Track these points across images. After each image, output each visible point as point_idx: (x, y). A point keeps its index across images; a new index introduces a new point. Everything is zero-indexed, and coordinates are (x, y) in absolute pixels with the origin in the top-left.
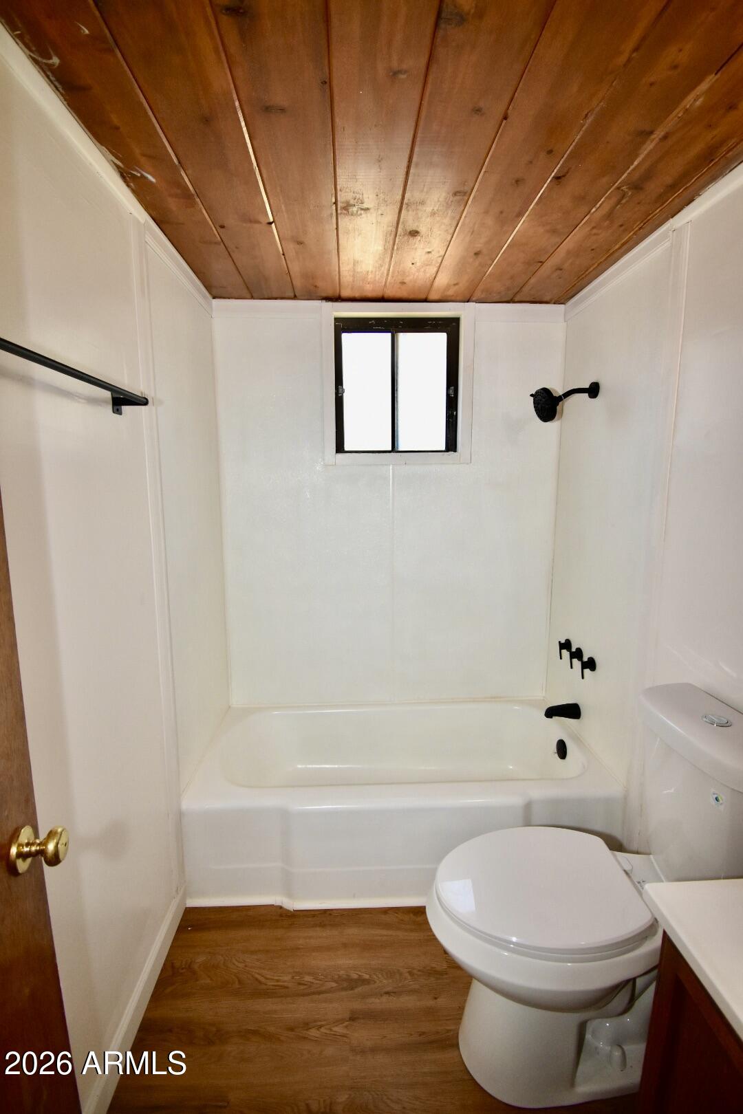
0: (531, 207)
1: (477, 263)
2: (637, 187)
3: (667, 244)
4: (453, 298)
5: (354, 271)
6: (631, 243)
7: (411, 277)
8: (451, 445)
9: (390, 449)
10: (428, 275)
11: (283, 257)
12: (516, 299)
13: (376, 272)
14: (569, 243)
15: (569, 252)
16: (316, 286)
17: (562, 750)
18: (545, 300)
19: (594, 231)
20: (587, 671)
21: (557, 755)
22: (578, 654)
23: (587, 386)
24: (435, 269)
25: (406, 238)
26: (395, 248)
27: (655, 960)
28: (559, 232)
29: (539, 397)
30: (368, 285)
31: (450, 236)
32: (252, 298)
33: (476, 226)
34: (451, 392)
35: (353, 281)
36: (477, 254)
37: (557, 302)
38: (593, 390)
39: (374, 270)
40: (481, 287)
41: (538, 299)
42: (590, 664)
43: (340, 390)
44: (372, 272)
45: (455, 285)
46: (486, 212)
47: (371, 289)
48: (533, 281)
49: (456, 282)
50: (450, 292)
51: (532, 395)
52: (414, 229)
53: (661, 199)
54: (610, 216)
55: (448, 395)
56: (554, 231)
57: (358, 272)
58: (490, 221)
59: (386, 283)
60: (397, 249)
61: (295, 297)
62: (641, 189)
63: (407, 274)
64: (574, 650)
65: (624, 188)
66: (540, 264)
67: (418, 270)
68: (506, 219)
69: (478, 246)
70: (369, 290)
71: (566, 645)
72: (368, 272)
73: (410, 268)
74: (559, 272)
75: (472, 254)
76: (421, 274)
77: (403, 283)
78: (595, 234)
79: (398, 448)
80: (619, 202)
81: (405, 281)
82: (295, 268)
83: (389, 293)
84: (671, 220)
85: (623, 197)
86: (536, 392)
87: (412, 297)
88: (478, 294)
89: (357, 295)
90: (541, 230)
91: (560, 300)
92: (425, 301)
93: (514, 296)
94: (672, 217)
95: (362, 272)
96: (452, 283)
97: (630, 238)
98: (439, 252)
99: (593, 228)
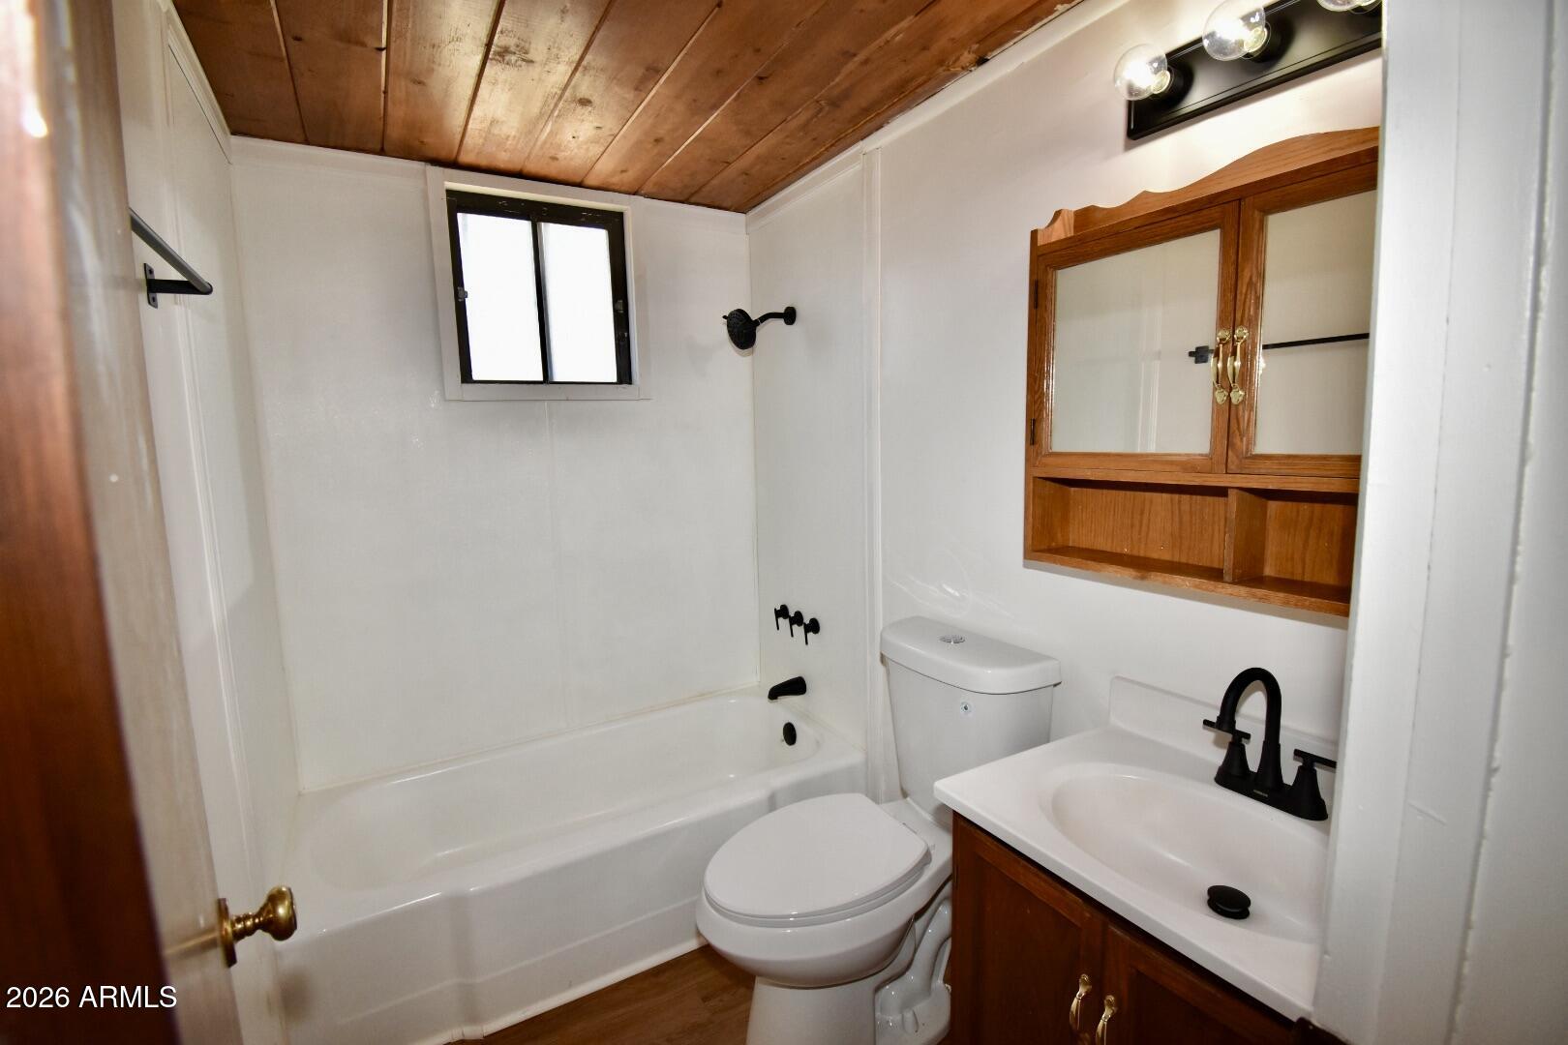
0: (729, 101)
1: (656, 151)
2: (835, 103)
3: (858, 167)
4: (616, 188)
5: (489, 132)
6: (821, 159)
7: (567, 154)
8: (625, 375)
9: (541, 379)
10: (590, 154)
11: (383, 95)
12: (693, 200)
13: (519, 139)
14: (760, 148)
15: (758, 157)
16: (422, 142)
17: (790, 734)
18: (724, 205)
19: (788, 140)
20: (811, 635)
21: (785, 742)
22: (797, 619)
23: (782, 310)
24: (602, 149)
25: (573, 105)
26: (556, 114)
27: (949, 872)
28: (753, 134)
29: (735, 320)
30: (504, 153)
31: (630, 114)
32: (307, 142)
33: (664, 109)
34: (620, 307)
35: (483, 145)
36: (657, 141)
37: (737, 210)
38: (789, 316)
39: (518, 135)
40: (654, 178)
41: (717, 204)
42: (813, 627)
43: (461, 292)
44: (515, 137)
45: (622, 171)
46: (678, 97)
47: (506, 159)
48: (715, 182)
49: (624, 168)
50: (615, 180)
51: (725, 317)
52: (586, 97)
53: (854, 121)
54: (804, 127)
55: (615, 311)
56: (748, 133)
57: (494, 135)
58: (680, 107)
59: (530, 153)
60: (558, 116)
61: (382, 152)
62: (838, 106)
63: (562, 148)
64: (792, 614)
65: (822, 102)
66: (726, 165)
67: (579, 147)
68: (699, 110)
69: (661, 132)
70: (503, 160)
71: (782, 612)
72: (509, 136)
73: (569, 141)
74: (744, 176)
75: (652, 140)
76: (582, 151)
77: (554, 158)
78: (788, 144)
79: (552, 378)
80: (816, 115)
81: (558, 156)
82: (397, 113)
83: (532, 167)
84: (861, 143)
85: (821, 110)
86: (731, 314)
87: (562, 177)
88: (648, 187)
89: (483, 162)
90: (734, 128)
91: (742, 209)
92: (580, 185)
93: (692, 195)
94: (862, 139)
95: (499, 135)
96: (620, 169)
97: (821, 154)
98: (611, 129)
99: (787, 137)
